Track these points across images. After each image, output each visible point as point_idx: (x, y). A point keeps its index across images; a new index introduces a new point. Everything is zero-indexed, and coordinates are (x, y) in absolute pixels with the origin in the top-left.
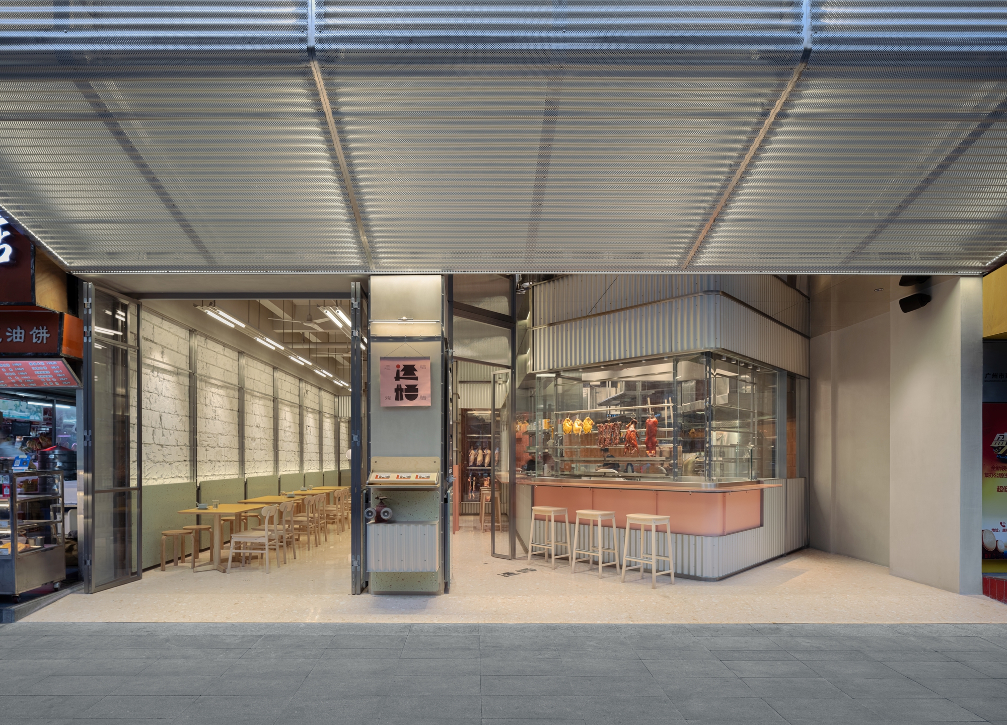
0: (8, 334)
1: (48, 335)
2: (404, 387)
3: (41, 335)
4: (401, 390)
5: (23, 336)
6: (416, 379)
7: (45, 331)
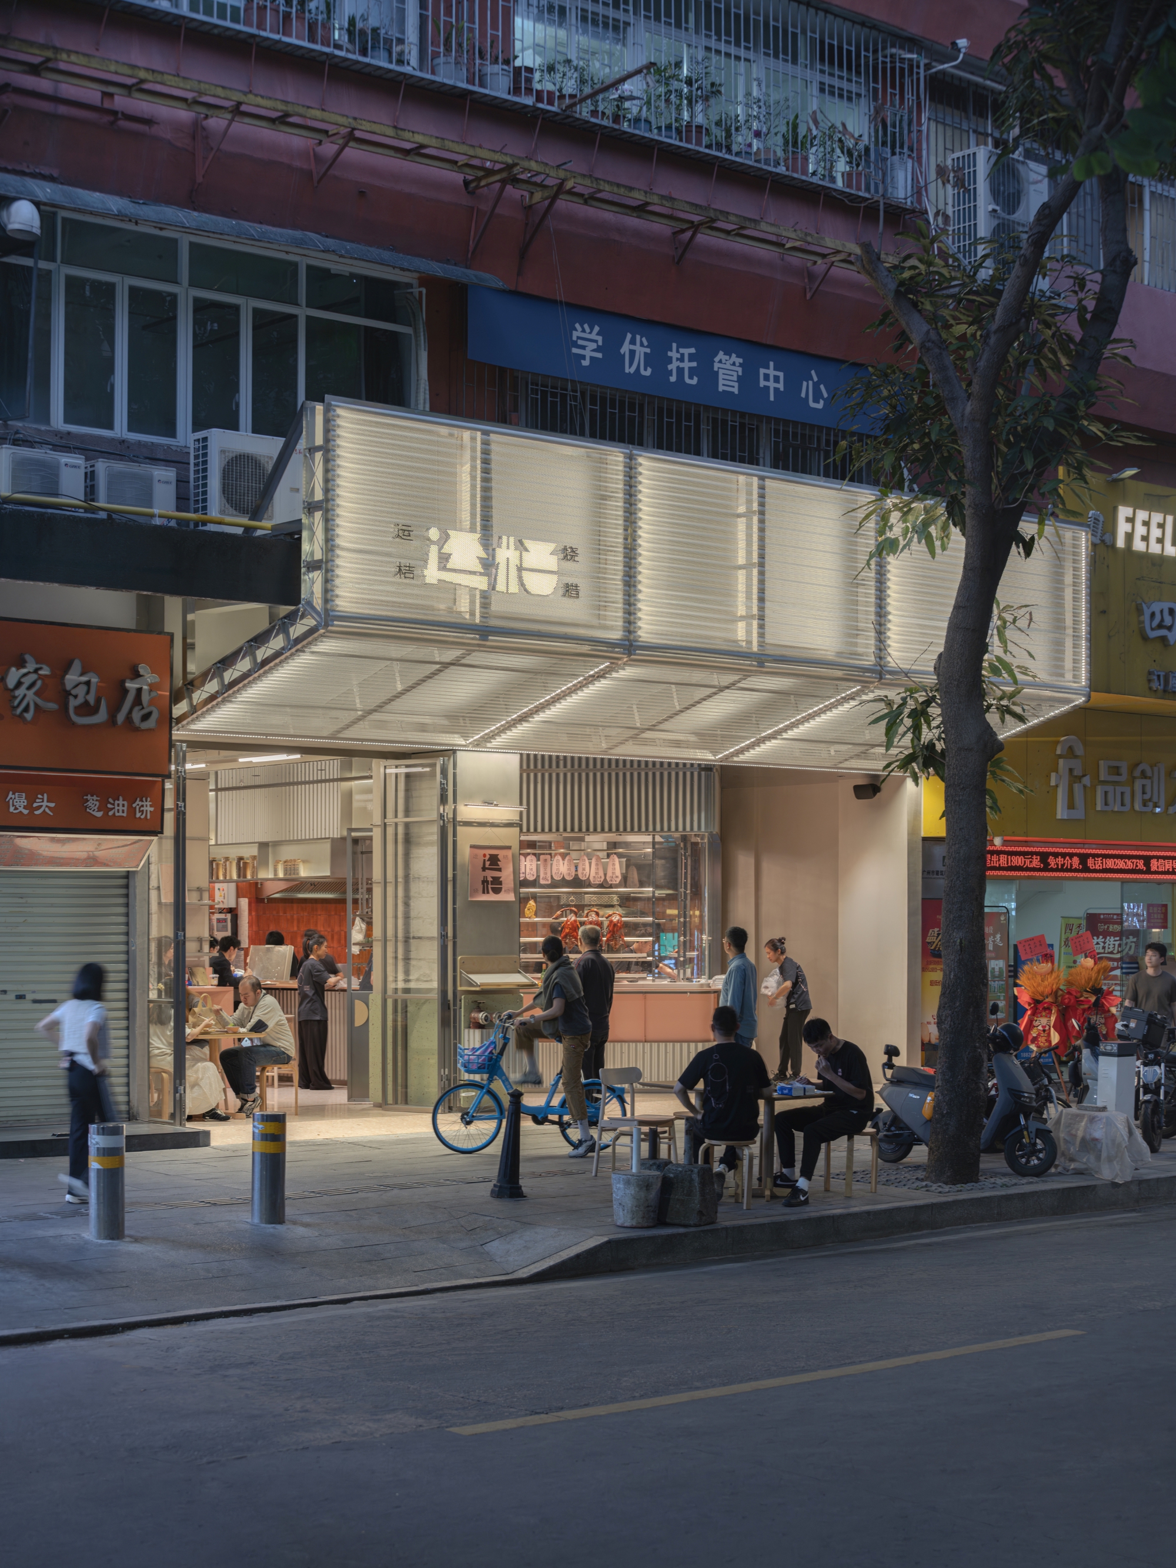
0: (109, 806)
1: (152, 809)
2: (490, 879)
3: (144, 809)
4: (487, 882)
5: (125, 808)
6: (500, 870)
7: (149, 803)
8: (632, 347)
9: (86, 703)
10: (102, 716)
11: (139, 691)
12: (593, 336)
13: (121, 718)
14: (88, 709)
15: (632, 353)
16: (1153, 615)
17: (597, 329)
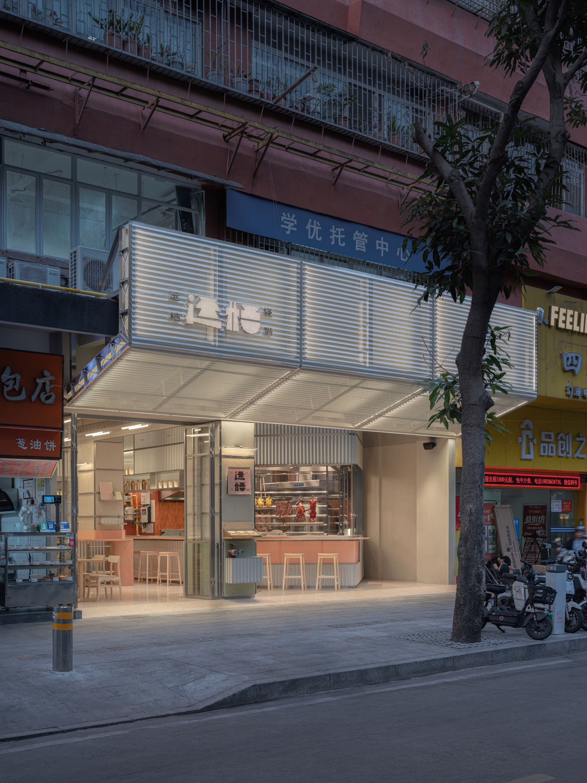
0: (31, 444)
1: (55, 446)
2: (239, 484)
3: (51, 446)
4: (238, 485)
5: (40, 445)
6: (244, 479)
7: (53, 443)
8: (312, 226)
9: (14, 389)
10: (23, 396)
11: (44, 384)
12: (292, 219)
13: (34, 398)
14: (14, 392)
15: (312, 229)
16: (568, 359)
17: (294, 216)
